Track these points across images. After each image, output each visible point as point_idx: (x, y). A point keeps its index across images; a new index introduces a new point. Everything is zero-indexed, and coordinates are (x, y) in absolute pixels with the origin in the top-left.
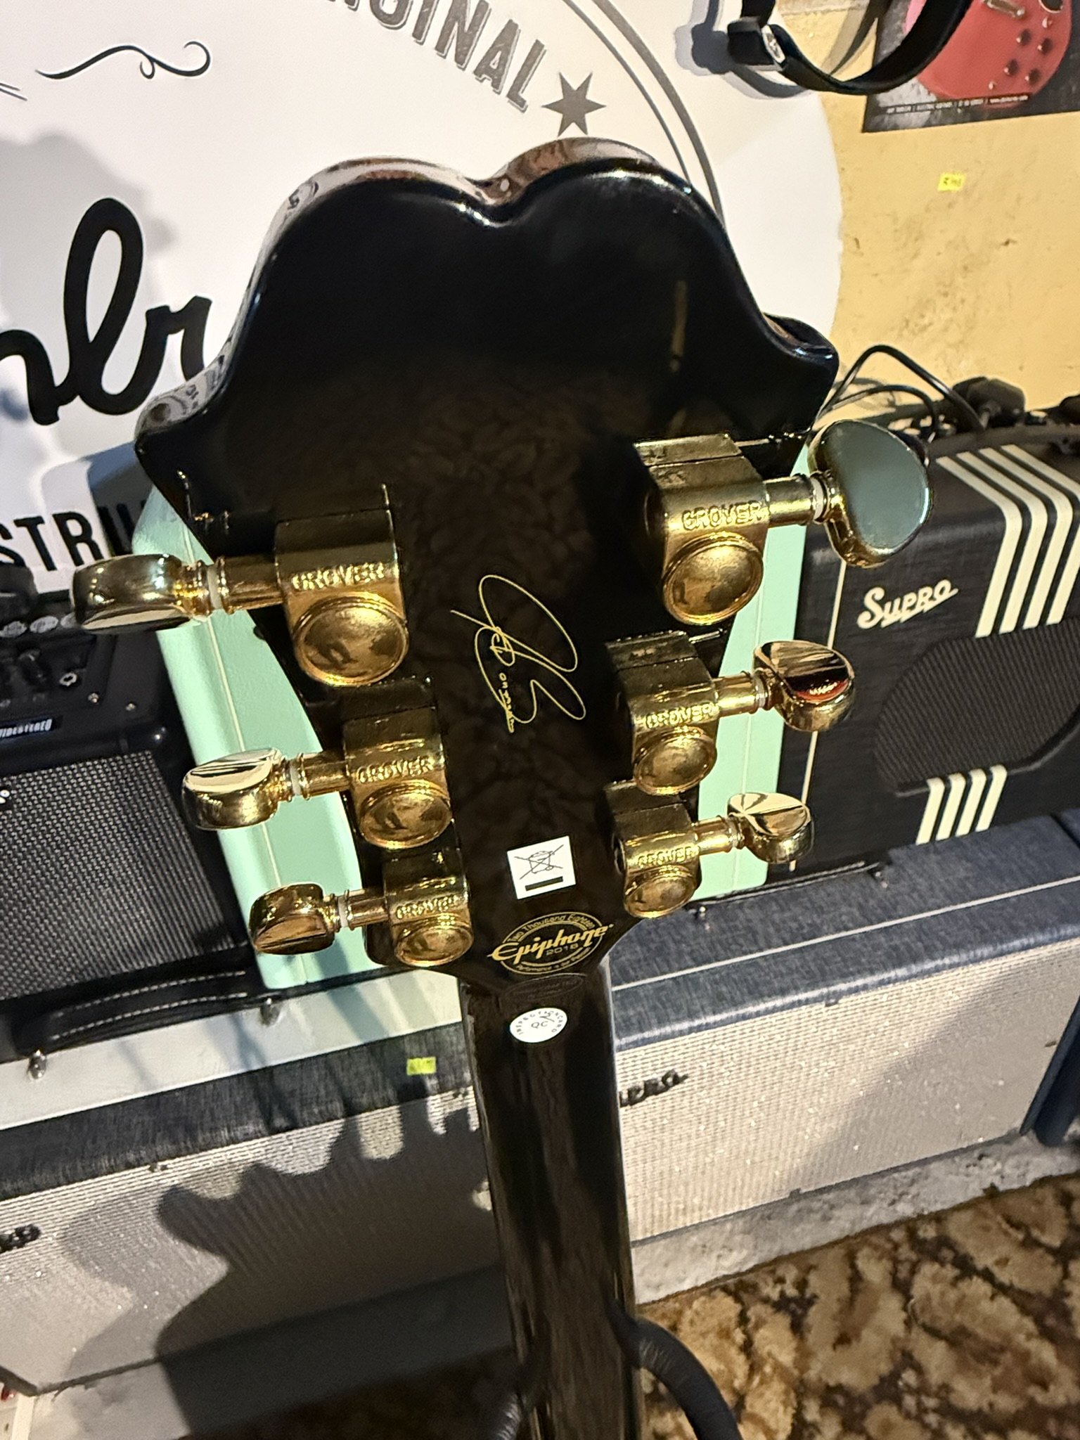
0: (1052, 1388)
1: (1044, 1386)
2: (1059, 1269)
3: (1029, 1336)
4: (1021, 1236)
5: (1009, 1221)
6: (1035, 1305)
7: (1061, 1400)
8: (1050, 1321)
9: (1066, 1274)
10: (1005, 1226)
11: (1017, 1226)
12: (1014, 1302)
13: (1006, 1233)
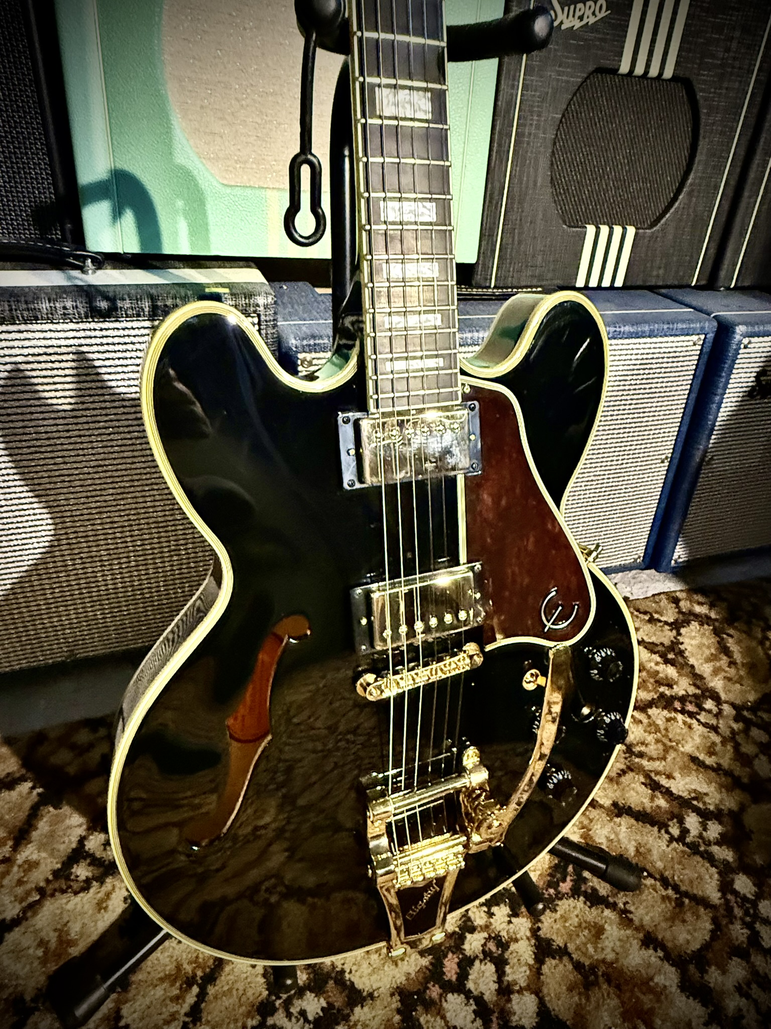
0: (675, 687)
1: (670, 686)
2: (674, 632)
3: (657, 664)
4: (647, 618)
5: (638, 610)
6: (660, 648)
7: (682, 693)
8: (671, 656)
9: (679, 634)
10: (636, 613)
11: (645, 613)
12: (645, 647)
13: (637, 617)
